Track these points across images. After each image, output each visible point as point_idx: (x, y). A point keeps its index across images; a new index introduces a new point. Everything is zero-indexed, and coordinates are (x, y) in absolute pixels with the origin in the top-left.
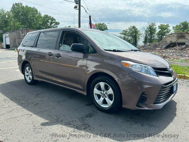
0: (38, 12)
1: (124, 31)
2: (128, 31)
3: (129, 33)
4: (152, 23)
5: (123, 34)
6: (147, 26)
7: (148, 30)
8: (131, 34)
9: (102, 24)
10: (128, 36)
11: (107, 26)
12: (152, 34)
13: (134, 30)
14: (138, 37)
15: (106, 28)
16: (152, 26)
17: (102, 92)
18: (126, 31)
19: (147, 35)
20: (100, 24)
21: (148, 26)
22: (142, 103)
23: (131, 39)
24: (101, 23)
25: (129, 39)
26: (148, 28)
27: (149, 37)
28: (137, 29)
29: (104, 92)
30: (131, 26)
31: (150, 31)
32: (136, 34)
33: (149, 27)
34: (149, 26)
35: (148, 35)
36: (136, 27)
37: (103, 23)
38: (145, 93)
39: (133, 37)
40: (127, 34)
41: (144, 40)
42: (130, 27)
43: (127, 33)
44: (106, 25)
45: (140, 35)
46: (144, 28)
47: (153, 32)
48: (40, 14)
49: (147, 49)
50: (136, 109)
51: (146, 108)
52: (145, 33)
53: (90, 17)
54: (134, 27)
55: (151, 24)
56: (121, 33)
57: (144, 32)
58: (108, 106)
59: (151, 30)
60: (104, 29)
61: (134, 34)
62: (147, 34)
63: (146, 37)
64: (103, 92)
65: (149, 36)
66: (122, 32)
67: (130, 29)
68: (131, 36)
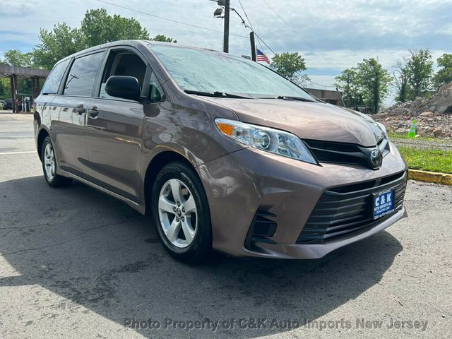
0: (142, 30)
1: (346, 71)
2: (358, 71)
3: (358, 77)
4: (422, 52)
5: (343, 79)
6: (406, 58)
7: (410, 69)
8: (365, 81)
9: (292, 56)
10: (357, 83)
11: (303, 60)
12: (421, 80)
13: (371, 68)
14: (381, 86)
15: (303, 64)
16: (422, 57)
17: (175, 206)
18: (353, 73)
19: (405, 83)
20: (287, 56)
21: (410, 57)
22: (263, 238)
23: (365, 92)
24: (290, 54)
25: (359, 92)
26: (409, 64)
27: (412, 87)
28: (380, 66)
29: (179, 206)
30: (364, 60)
31: (416, 71)
32: (377, 80)
33: (412, 60)
34: (413, 58)
35: (410, 81)
36: (379, 63)
37: (294, 52)
38: (270, 211)
39: (370, 87)
40: (355, 79)
41: (398, 96)
42: (362, 62)
43: (355, 76)
44: (302, 58)
45: (389, 80)
46: (399, 64)
47: (423, 74)
48: (145, 34)
49: (394, 115)
50: (242, 253)
51: (275, 255)
52: (402, 77)
53: (252, 34)
54: (372, 63)
55: (417, 54)
56: (339, 78)
57: (398, 75)
58: (185, 245)
59: (418, 69)
60: (296, 67)
61: (373, 79)
62: (405, 80)
63: (404, 86)
64: (177, 207)
65: (412, 84)
66: (341, 76)
67: (363, 68)
68: (365, 83)
